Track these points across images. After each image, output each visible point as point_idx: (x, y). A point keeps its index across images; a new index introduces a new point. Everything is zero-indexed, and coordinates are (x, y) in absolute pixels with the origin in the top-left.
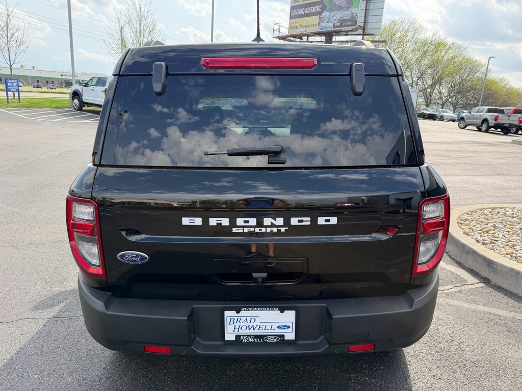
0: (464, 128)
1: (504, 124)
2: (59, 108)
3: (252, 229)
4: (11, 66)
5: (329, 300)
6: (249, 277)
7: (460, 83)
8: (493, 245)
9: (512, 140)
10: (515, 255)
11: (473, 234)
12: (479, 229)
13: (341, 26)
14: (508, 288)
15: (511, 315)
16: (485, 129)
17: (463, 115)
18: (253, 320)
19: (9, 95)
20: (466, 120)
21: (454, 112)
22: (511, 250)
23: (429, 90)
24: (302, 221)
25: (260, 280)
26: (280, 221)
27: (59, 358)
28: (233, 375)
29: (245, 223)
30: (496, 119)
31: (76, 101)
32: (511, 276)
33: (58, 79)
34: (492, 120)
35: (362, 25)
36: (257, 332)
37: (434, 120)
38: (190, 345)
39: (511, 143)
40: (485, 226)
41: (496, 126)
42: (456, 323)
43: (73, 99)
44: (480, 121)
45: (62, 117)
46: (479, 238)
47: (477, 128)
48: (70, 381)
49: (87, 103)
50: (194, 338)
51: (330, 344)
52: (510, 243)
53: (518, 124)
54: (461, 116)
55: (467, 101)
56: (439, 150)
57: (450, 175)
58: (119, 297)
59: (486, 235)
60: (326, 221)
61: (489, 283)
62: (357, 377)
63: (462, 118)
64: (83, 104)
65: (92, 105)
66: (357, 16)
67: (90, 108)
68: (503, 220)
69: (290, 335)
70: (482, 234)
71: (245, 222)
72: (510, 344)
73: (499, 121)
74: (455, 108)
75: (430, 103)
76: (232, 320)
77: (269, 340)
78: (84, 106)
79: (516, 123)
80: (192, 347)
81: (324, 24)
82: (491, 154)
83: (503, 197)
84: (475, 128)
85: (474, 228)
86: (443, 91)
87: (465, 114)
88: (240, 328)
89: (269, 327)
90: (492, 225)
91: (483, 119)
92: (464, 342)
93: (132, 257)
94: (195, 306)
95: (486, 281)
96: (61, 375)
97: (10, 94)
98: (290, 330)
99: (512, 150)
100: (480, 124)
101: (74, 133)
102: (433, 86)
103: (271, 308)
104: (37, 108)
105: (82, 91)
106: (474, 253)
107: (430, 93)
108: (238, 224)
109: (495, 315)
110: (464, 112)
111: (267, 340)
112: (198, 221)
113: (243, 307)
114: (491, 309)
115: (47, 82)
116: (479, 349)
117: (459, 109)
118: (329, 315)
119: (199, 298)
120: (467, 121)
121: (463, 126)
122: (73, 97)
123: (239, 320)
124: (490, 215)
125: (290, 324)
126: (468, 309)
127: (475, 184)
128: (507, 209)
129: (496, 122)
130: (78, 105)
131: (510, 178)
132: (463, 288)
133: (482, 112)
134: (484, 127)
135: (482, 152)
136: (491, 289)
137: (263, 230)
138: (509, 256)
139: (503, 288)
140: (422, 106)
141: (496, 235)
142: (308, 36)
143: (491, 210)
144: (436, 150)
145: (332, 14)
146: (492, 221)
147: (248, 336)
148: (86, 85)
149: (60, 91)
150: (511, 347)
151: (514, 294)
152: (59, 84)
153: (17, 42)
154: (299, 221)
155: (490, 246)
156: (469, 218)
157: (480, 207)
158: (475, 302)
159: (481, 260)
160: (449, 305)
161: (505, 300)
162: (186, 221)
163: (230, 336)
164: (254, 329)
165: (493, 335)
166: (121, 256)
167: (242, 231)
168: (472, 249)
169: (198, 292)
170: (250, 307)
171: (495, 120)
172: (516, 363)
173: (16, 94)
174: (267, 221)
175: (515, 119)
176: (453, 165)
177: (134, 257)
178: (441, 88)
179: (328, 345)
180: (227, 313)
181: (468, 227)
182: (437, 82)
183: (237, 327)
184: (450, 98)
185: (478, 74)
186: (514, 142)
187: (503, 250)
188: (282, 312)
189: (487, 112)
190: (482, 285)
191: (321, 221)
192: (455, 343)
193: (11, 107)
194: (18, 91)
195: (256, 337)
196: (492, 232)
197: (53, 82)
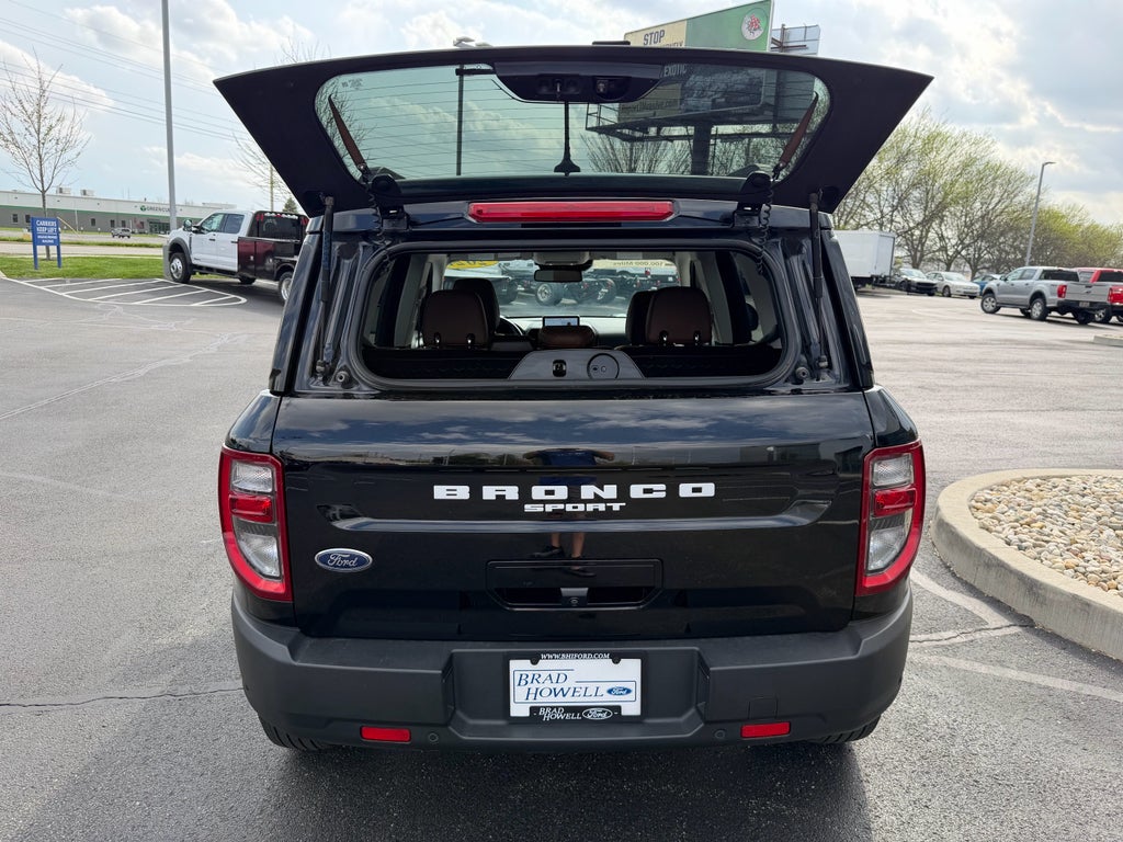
0: (993, 312)
1: (1078, 302)
2: (142, 277)
3: (561, 506)
4: (43, 192)
5: (703, 640)
6: (553, 596)
7: (983, 217)
8: (1039, 549)
9: (1096, 337)
10: (1083, 570)
11: (999, 528)
12: (1013, 518)
13: (728, 103)
14: (1069, 636)
15: (1073, 687)
16: (1039, 313)
17: (992, 284)
18: (562, 678)
19: (38, 252)
20: (998, 296)
21: (973, 279)
22: (1077, 560)
23: (917, 233)
24: (650, 491)
25: (574, 601)
26: (610, 491)
27: (179, 771)
28: (521, 802)
29: (548, 496)
30: (1061, 292)
31: (178, 263)
32: (1075, 610)
33: (134, 217)
34: (1052, 294)
35: (772, 101)
36: (569, 700)
37: (931, 295)
38: (446, 725)
39: (1093, 343)
40: (1025, 512)
41: (1063, 308)
42: (962, 703)
43: (171, 259)
44: (1027, 297)
45: (146, 296)
46: (1012, 537)
47: (1022, 311)
48: (203, 812)
49: (200, 268)
50: (454, 712)
51: (706, 722)
52: (1073, 547)
53: (1109, 303)
54: (987, 286)
55: (1001, 254)
56: (940, 360)
57: (961, 410)
58: (313, 637)
59: (1026, 530)
60: (695, 490)
61: (1032, 626)
62: (765, 804)
63: (990, 291)
64: (190, 269)
65: (210, 270)
66: (761, 82)
67: (205, 278)
68: (1062, 500)
69: (632, 708)
70: (1017, 530)
71: (548, 492)
72: (1067, 742)
73: (1068, 297)
74: (975, 270)
75: (921, 259)
76: (524, 677)
77: (593, 715)
78: (194, 274)
79: (1105, 300)
80: (450, 728)
81: (691, 101)
82: (1048, 366)
83: (1069, 455)
84: (1017, 312)
85: (1002, 517)
86: (948, 233)
87: (995, 282)
88: (538, 692)
89: (591, 691)
90: (1040, 510)
91: (1032, 292)
92: (977, 739)
93: (343, 559)
94: (454, 651)
95: (1026, 623)
96: (187, 802)
97: (41, 249)
98: (631, 696)
99: (1096, 358)
100: (1028, 303)
101: (175, 329)
102: (926, 223)
103: (594, 654)
104: (97, 278)
105: (190, 241)
106: (1001, 566)
107: (921, 237)
108: (534, 497)
109: (1040, 687)
110: (993, 279)
111: (589, 717)
112: (463, 492)
113: (545, 653)
114: (1033, 675)
115: (112, 222)
116: (1006, 751)
117: (985, 271)
118: (704, 666)
119: (461, 636)
120: (1000, 297)
121: (991, 308)
122: (170, 255)
123: (536, 677)
124: (1036, 491)
125: (631, 686)
126: (986, 676)
127: (1011, 429)
128: (1074, 479)
129: (1061, 299)
130: (180, 270)
131: (1086, 415)
132: (978, 635)
133: (1030, 279)
134: (1037, 310)
135: (1029, 362)
136: (1034, 639)
137: (581, 507)
138: (1071, 571)
139: (1058, 637)
140: (904, 265)
141: (1046, 530)
142: (660, 124)
143: (1039, 481)
144: (933, 360)
145: (709, 79)
146: (1039, 503)
147: (552, 708)
148: (200, 230)
149: (142, 242)
150: (1069, 747)
151: (1080, 647)
152: (138, 227)
153: (57, 144)
154: (646, 491)
155: (1033, 552)
156: (994, 496)
157: (1018, 474)
158: (1001, 663)
159: (1013, 580)
160: (949, 669)
161: (1061, 658)
162: (440, 492)
163: (519, 709)
164: (564, 696)
165: (1034, 726)
166: (321, 559)
167: (542, 509)
168: (996, 559)
169: (459, 627)
170: (557, 653)
171: (1060, 295)
172: (1078, 778)
173: (53, 249)
174: (588, 491)
175: (1101, 293)
176: (967, 390)
177: (346, 559)
178: (943, 228)
179: (702, 725)
180: (515, 665)
181: (990, 515)
182: (934, 215)
183: (533, 691)
184: (963, 249)
185: (1020, 198)
186: (1099, 341)
187: (1059, 559)
188: (616, 661)
189: (1040, 278)
190: (1016, 630)
191: (685, 490)
192: (958, 740)
193: (43, 277)
194: (58, 243)
195: (568, 709)
196: (1039, 524)
197: (124, 224)
